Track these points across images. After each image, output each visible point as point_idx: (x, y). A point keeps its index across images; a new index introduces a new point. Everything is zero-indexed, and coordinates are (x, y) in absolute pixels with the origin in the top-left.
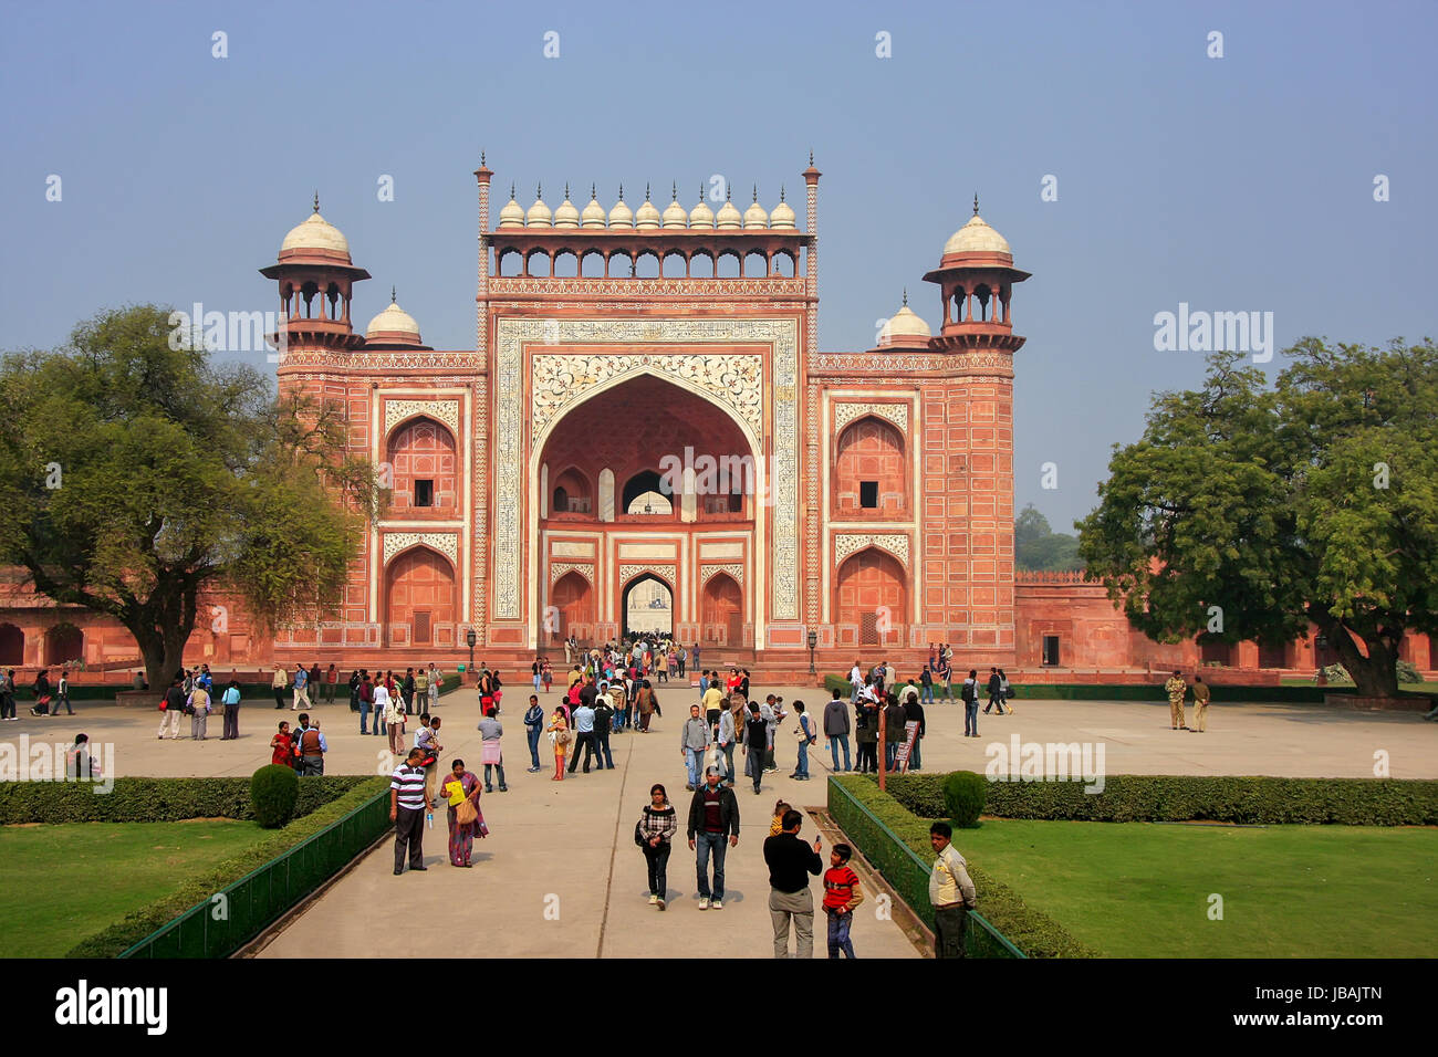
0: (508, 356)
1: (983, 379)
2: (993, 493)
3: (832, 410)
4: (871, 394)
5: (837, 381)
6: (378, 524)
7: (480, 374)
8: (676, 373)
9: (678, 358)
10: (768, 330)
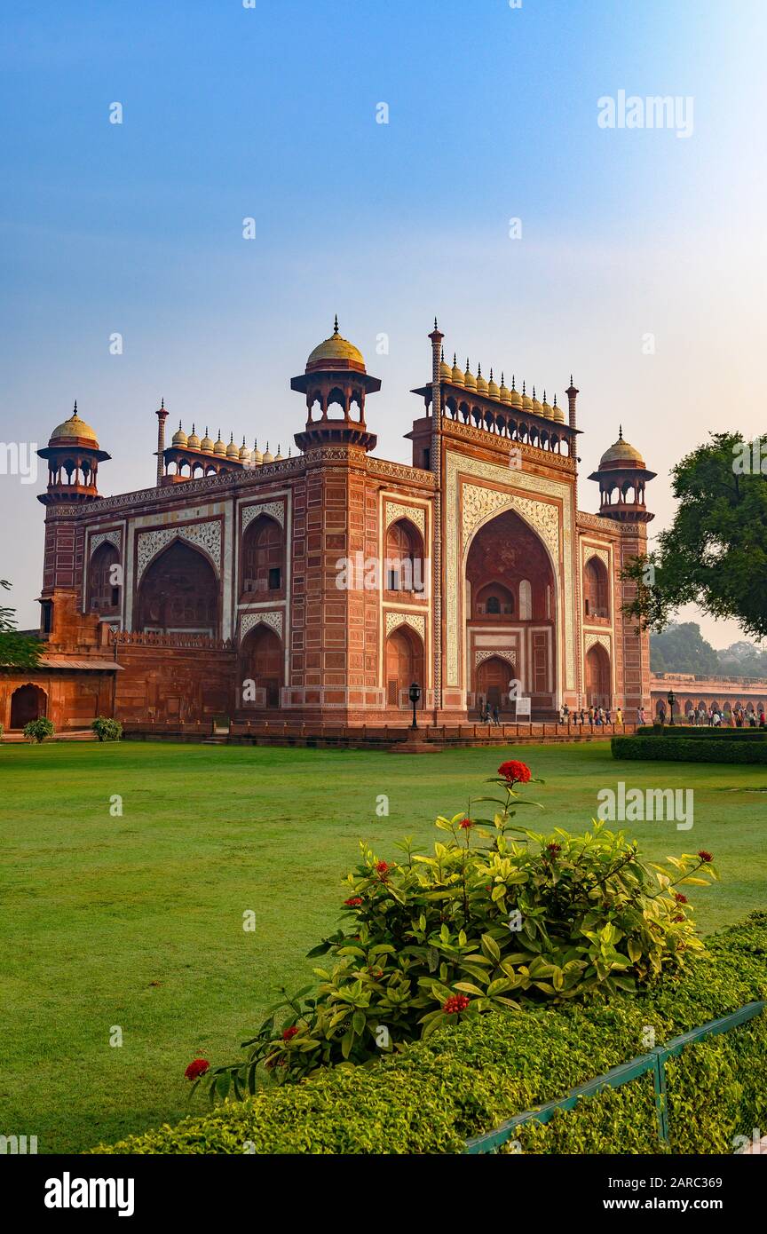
0: (451, 480)
3: (583, 549)
4: (597, 542)
5: (586, 531)
6: (383, 604)
7: (437, 491)
8: (524, 511)
9: (526, 501)
10: (560, 490)
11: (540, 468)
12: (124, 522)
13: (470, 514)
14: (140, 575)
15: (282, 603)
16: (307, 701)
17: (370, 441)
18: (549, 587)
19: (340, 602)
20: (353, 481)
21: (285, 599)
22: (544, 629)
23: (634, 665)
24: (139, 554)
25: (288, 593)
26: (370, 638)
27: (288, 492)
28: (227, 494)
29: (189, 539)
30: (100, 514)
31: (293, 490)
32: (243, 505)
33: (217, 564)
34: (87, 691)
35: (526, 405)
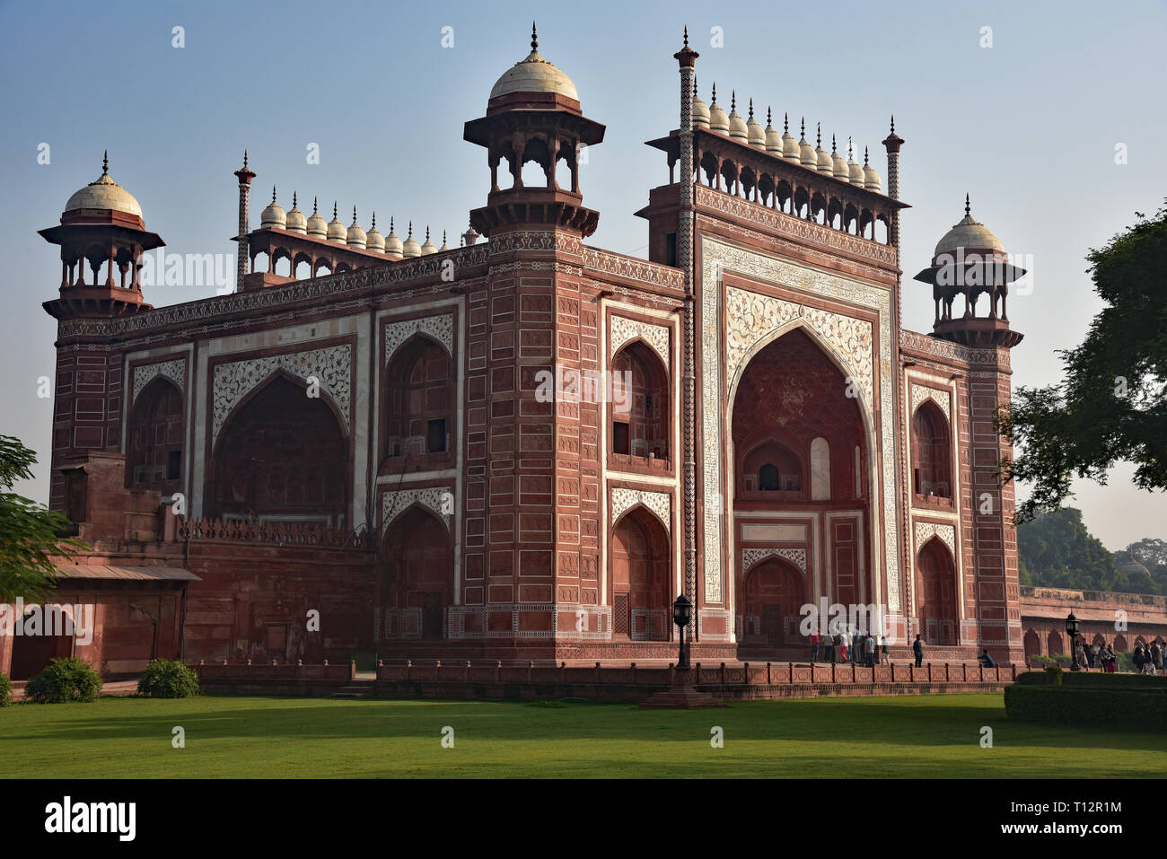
0: (710, 283)
3: (910, 390)
4: (930, 378)
5: (914, 361)
6: (607, 474)
7: (688, 299)
8: (820, 330)
9: (822, 313)
10: (875, 297)
11: (845, 263)
12: (191, 346)
13: (737, 334)
14: (216, 430)
15: (450, 473)
16: (491, 628)
17: (586, 222)
18: (857, 448)
19: (542, 472)
20: (563, 284)
21: (454, 467)
22: (851, 514)
23: (993, 572)
24: (216, 398)
25: (460, 458)
26: (587, 528)
27: (460, 300)
28: (361, 303)
29: (299, 374)
30: (151, 334)
31: (467, 298)
32: (385, 321)
33: (345, 413)
34: (138, 615)
35: (822, 164)
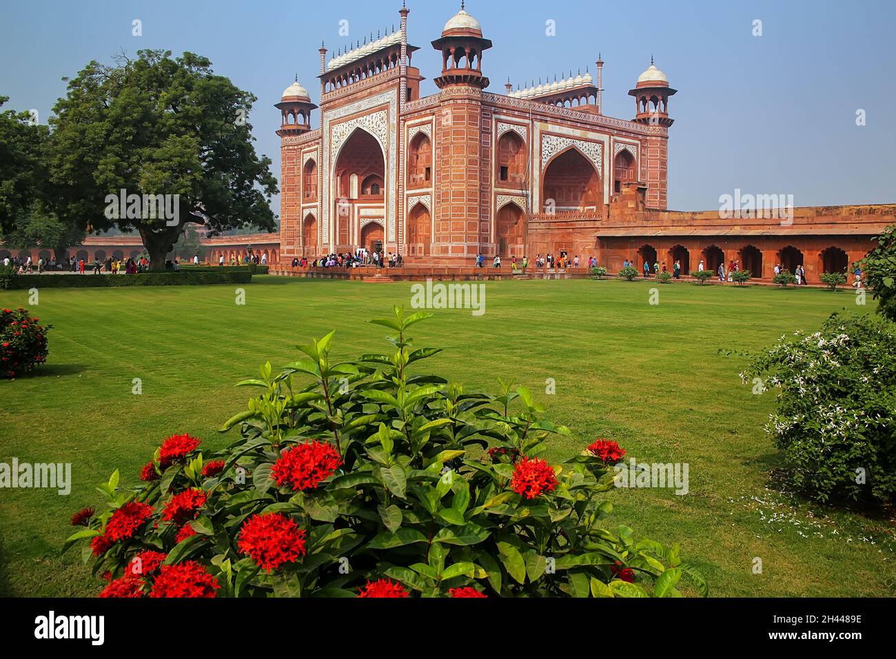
0: (326, 127)
1: (446, 103)
2: (449, 167)
3: (408, 131)
4: (419, 120)
5: (409, 116)
6: (302, 205)
7: (320, 138)
8: (364, 125)
